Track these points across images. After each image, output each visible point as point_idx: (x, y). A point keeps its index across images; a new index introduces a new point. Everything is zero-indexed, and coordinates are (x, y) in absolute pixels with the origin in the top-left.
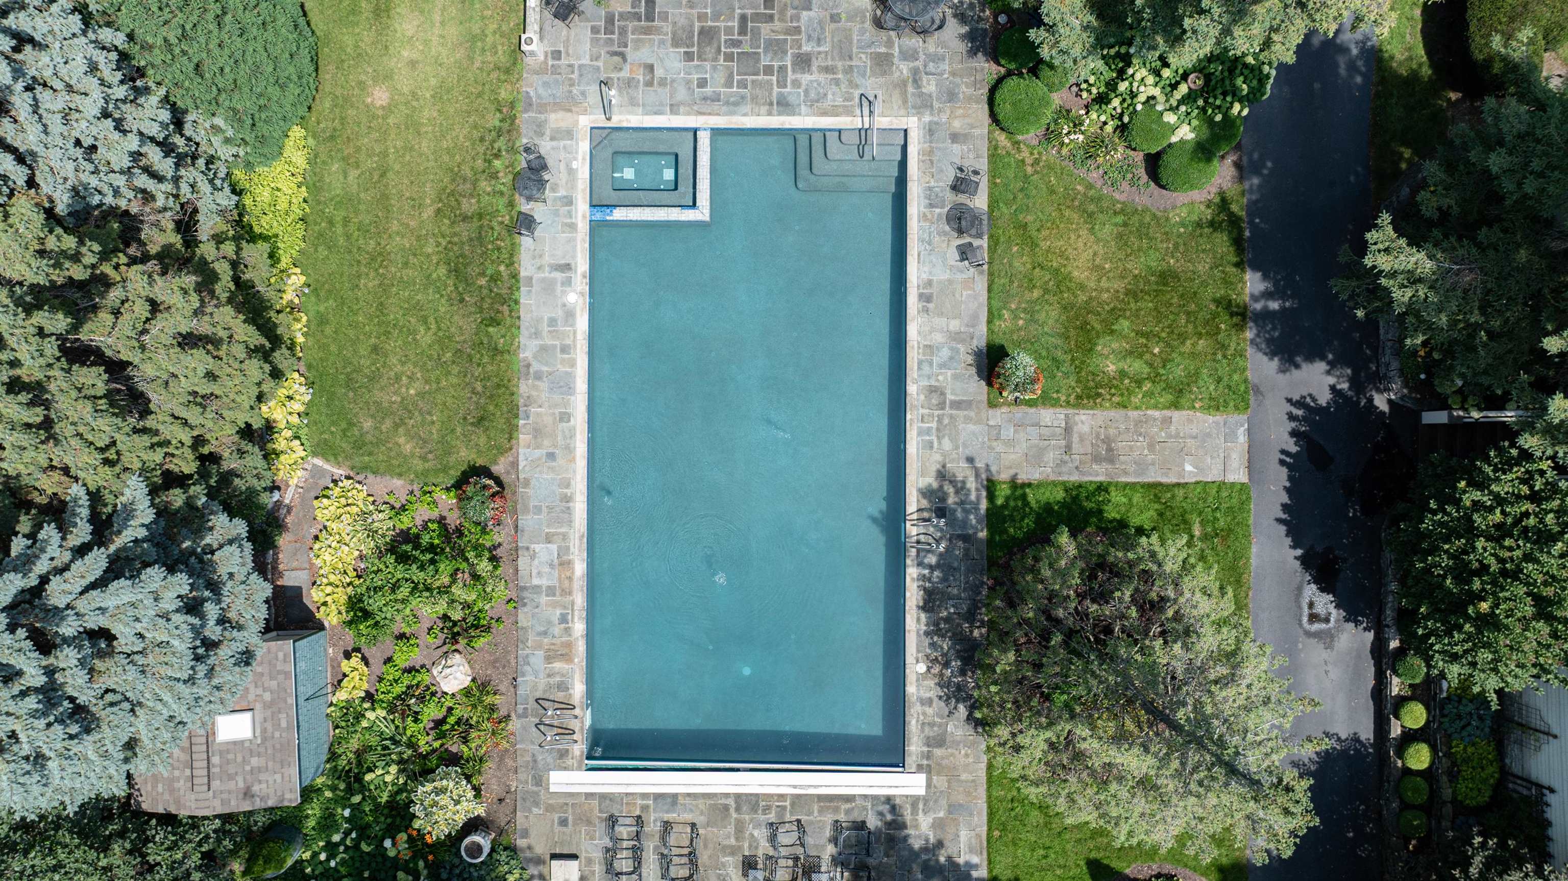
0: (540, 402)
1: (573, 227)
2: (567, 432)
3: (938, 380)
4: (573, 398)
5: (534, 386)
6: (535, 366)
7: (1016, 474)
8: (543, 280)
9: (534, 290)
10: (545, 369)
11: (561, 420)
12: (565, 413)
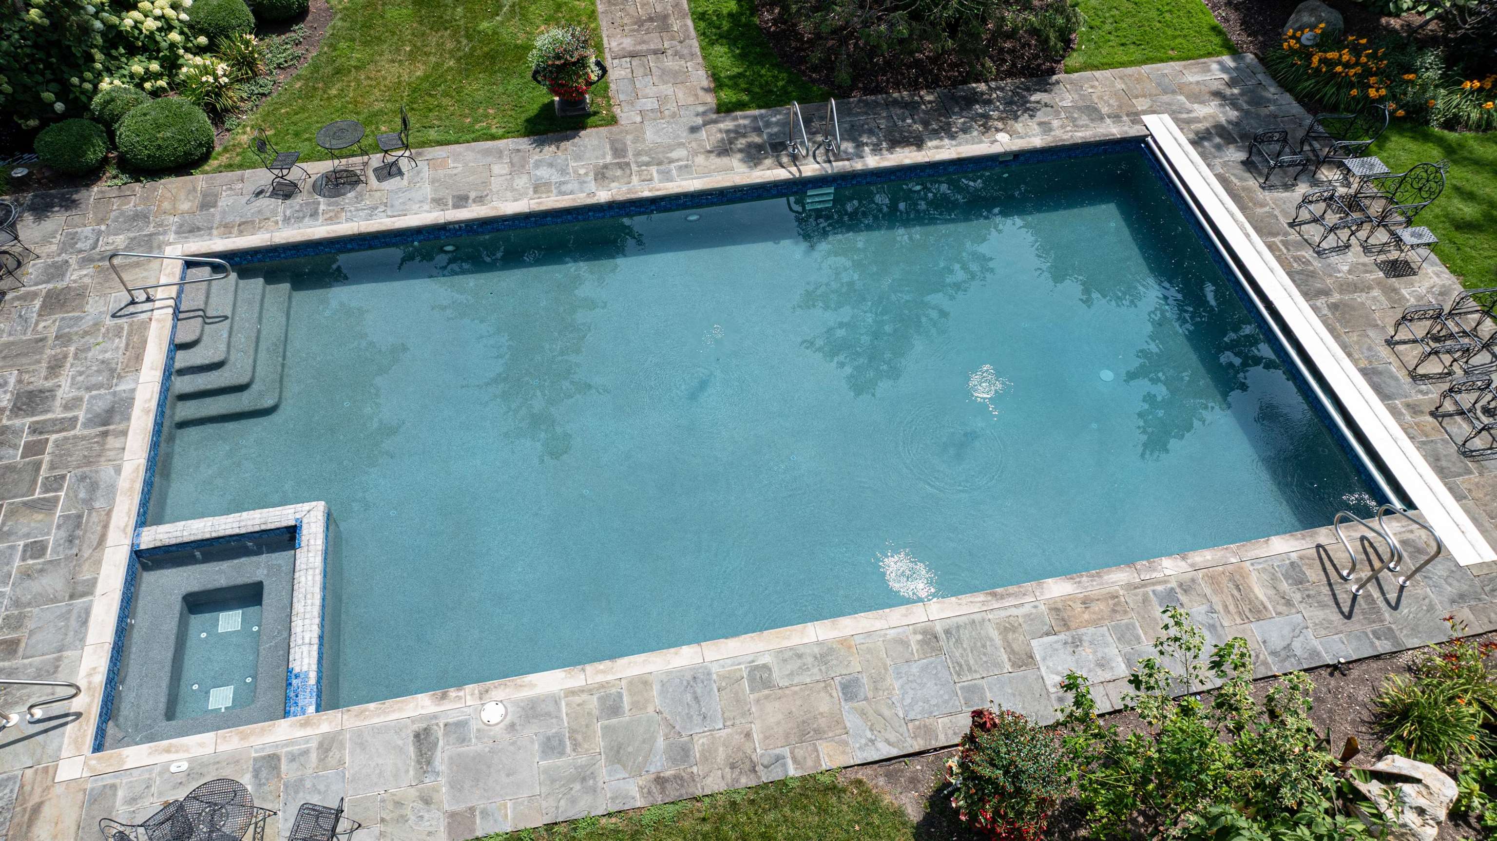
0: (738, 739)
1: (327, 745)
2: (789, 668)
3: (586, 174)
4: (715, 669)
5: (705, 759)
6: (659, 764)
7: (703, 89)
8: (455, 786)
9: (481, 804)
10: (660, 743)
11: (767, 684)
12: (752, 680)
